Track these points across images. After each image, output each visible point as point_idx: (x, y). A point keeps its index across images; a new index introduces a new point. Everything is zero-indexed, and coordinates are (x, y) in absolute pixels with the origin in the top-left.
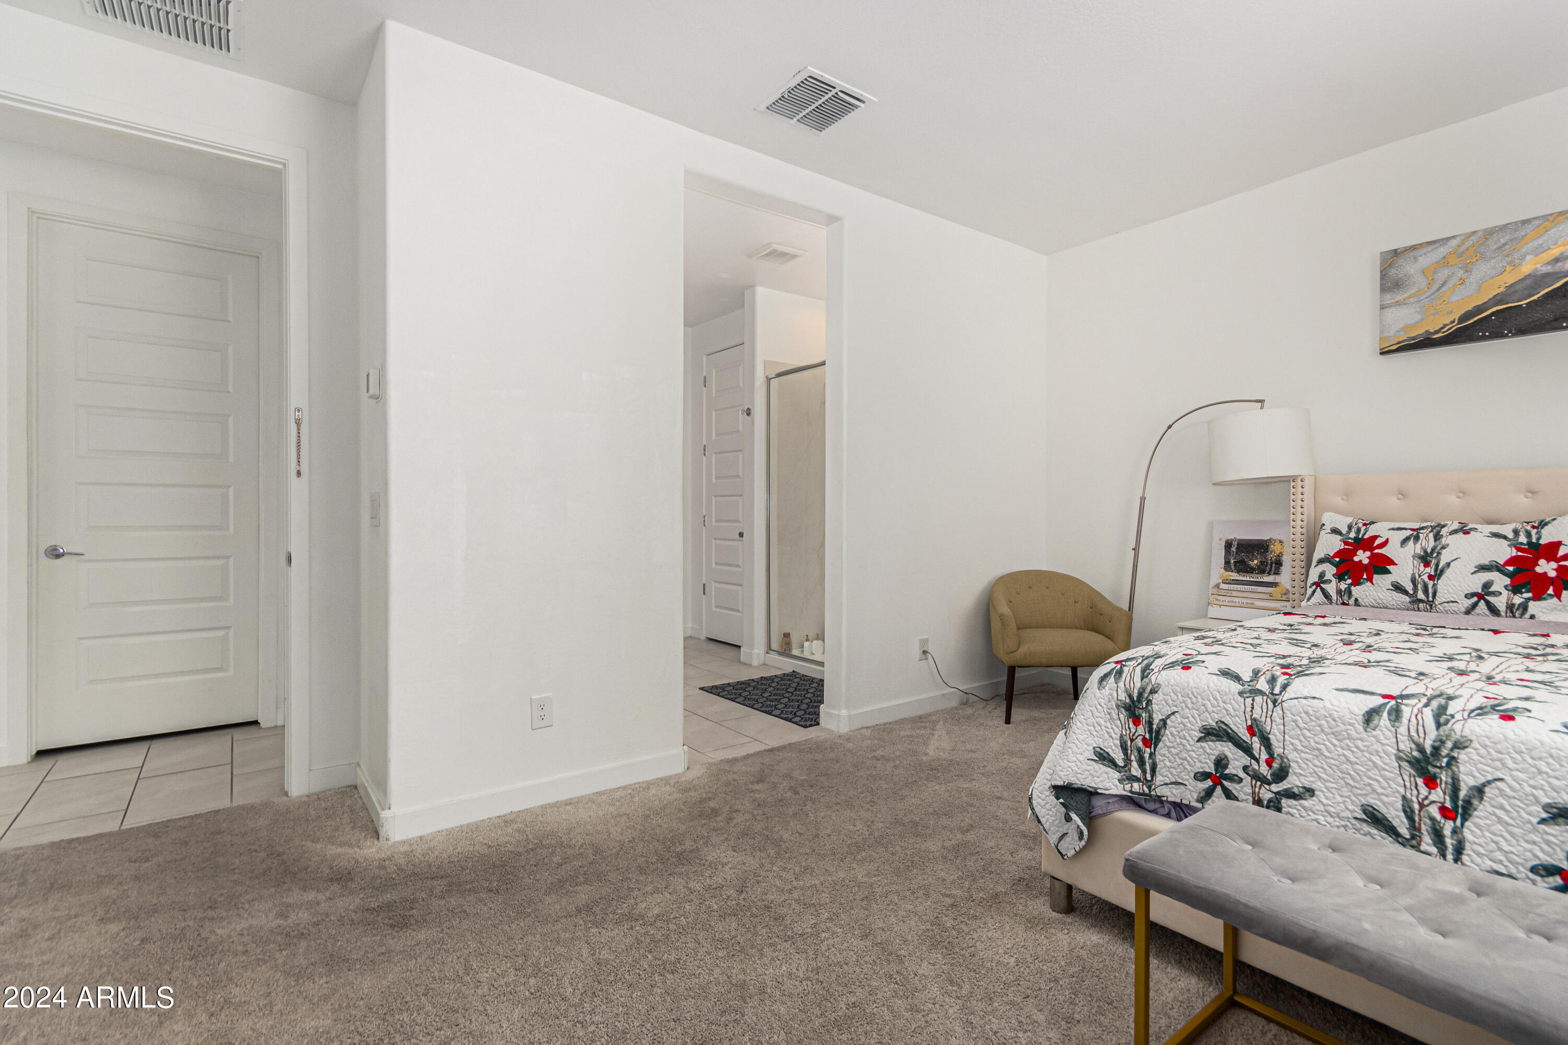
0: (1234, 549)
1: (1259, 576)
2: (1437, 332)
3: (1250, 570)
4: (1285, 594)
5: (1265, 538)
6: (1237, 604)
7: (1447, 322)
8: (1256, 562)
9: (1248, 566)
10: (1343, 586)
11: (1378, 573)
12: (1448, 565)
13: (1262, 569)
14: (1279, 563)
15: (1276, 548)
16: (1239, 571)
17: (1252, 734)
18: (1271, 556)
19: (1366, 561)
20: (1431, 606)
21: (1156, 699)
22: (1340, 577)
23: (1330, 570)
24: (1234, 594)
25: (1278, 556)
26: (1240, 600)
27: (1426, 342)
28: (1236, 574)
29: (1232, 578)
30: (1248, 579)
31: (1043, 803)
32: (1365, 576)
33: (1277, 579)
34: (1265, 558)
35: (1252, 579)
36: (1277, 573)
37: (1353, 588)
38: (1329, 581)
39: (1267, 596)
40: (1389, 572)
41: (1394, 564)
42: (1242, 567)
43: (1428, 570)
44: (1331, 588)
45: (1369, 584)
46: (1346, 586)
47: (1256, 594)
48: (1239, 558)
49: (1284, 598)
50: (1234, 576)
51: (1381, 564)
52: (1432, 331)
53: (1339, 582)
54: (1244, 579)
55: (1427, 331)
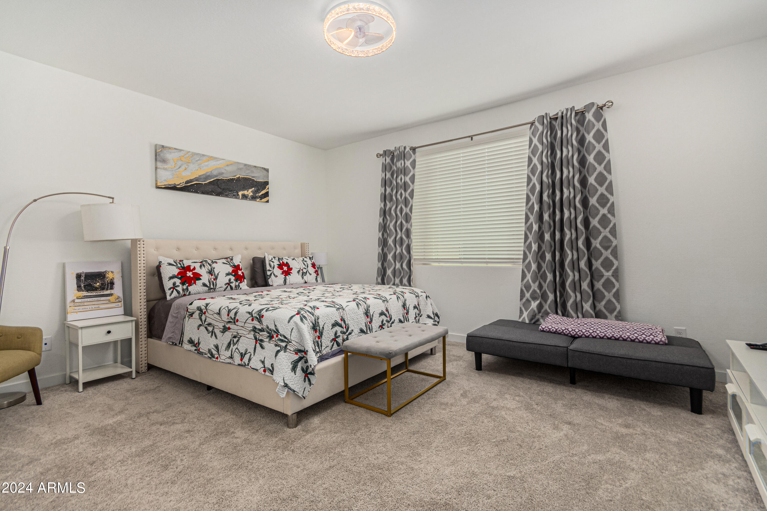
0: (83, 278)
1: (101, 291)
2: (178, 185)
3: (96, 289)
4: (117, 299)
5: (103, 271)
6: (89, 309)
7: (181, 182)
8: (98, 284)
9: (94, 287)
10: (185, 287)
11: (198, 280)
12: (218, 274)
13: (102, 288)
14: (112, 283)
15: (110, 276)
16: (87, 291)
17: (342, 321)
18: (107, 280)
19: (192, 276)
20: (215, 290)
21: (320, 321)
22: (183, 283)
23: (178, 281)
24: (86, 304)
25: (112, 279)
26: (90, 307)
27: (174, 188)
28: (86, 292)
29: (83, 295)
30: (94, 294)
31: (293, 383)
32: (193, 282)
33: (112, 291)
34: (104, 282)
35: (97, 294)
36: (112, 288)
37: (189, 287)
38: (178, 286)
39: (107, 302)
40: (200, 279)
41: (202, 276)
42: (89, 288)
43: (213, 277)
44: (180, 289)
45: (194, 285)
46: (186, 287)
47: (100, 302)
48: (86, 283)
49: (117, 301)
50: (85, 293)
51: (197, 277)
52: (177, 184)
53: (183, 285)
54: (92, 294)
55: (175, 184)
